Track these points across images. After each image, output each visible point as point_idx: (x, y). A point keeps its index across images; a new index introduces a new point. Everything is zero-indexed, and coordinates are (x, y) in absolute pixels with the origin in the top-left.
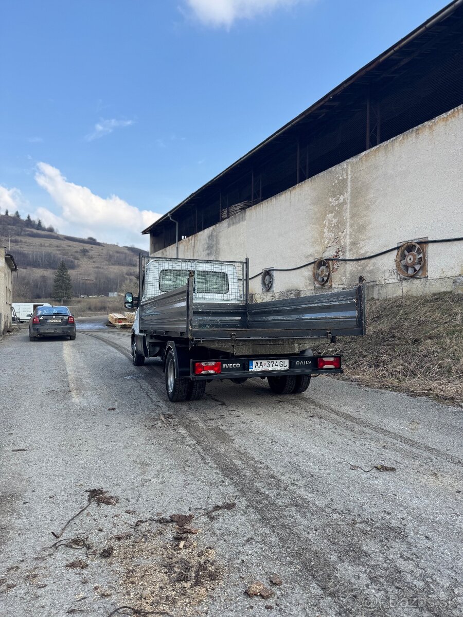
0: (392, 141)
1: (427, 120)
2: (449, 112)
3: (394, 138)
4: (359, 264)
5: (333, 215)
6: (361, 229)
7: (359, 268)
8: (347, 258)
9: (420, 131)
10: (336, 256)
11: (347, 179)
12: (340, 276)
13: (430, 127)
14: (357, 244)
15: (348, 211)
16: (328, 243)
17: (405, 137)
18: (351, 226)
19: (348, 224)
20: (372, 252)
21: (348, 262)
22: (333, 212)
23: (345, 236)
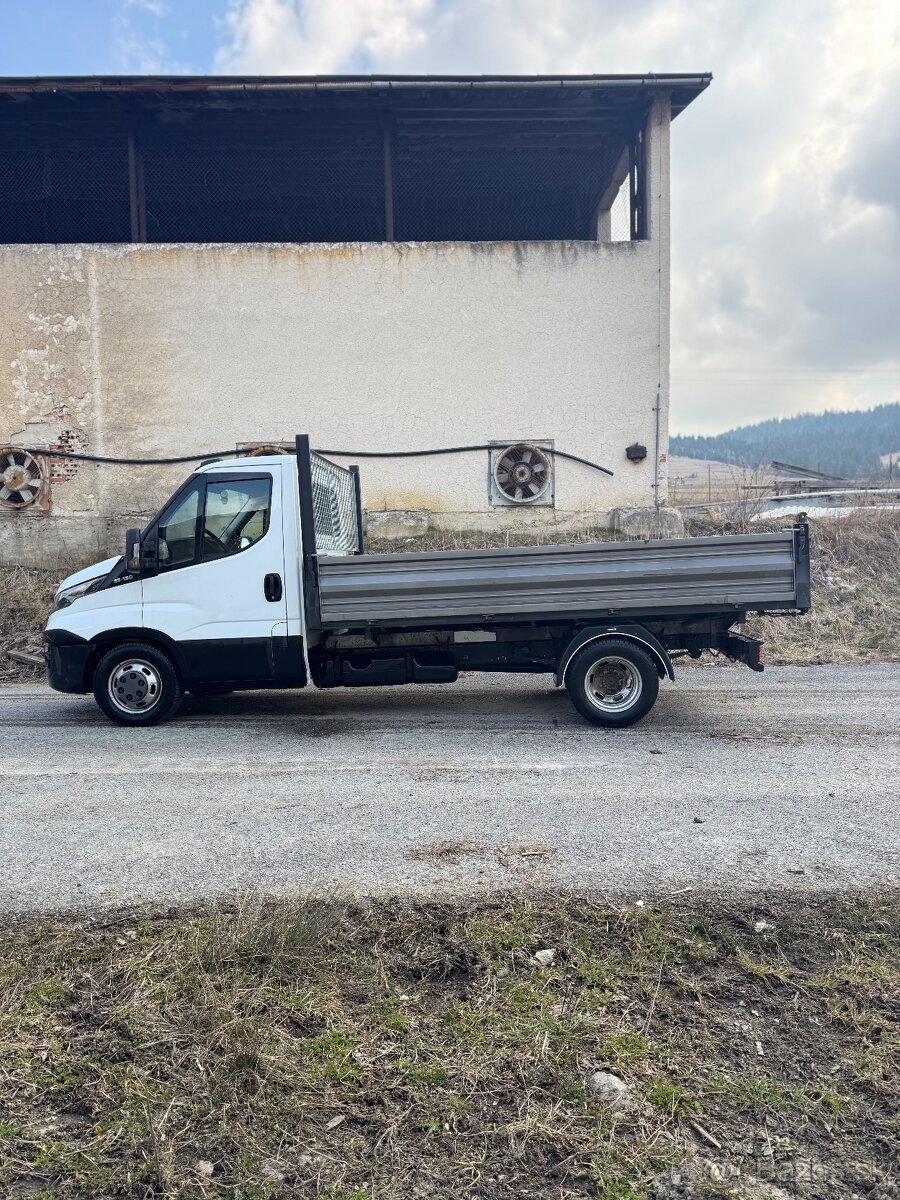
0: (213, 248)
1: (293, 241)
2: (336, 245)
3: (219, 245)
4: (138, 471)
5: (46, 353)
6: (141, 400)
7: (138, 480)
8: (99, 454)
9: (278, 254)
10: (60, 447)
11: (87, 286)
12: (77, 491)
13: (300, 257)
14: (130, 429)
15: (96, 357)
16: (31, 414)
17: (245, 251)
18: (106, 390)
19: (98, 383)
20: (173, 452)
21: (102, 464)
22: (43, 348)
23: (91, 407)
